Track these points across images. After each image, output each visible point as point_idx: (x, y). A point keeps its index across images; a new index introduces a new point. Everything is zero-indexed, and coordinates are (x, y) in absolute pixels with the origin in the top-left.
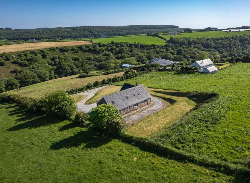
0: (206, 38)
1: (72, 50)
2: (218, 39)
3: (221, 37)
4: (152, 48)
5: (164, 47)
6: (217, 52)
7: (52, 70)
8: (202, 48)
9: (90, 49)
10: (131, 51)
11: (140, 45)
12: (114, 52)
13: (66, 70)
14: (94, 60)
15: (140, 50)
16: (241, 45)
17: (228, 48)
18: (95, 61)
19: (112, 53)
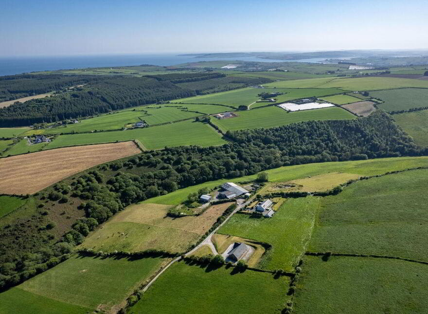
0: (265, 129)
1: (125, 165)
2: (277, 130)
3: (280, 127)
4: (211, 151)
5: (223, 149)
6: (277, 150)
7: (117, 198)
8: (262, 145)
9: (145, 162)
10: (189, 159)
11: (198, 149)
12: (172, 162)
13: (132, 196)
14: (155, 178)
15: (199, 155)
16: (299, 136)
17: (287, 142)
18: (157, 178)
19: (170, 163)
